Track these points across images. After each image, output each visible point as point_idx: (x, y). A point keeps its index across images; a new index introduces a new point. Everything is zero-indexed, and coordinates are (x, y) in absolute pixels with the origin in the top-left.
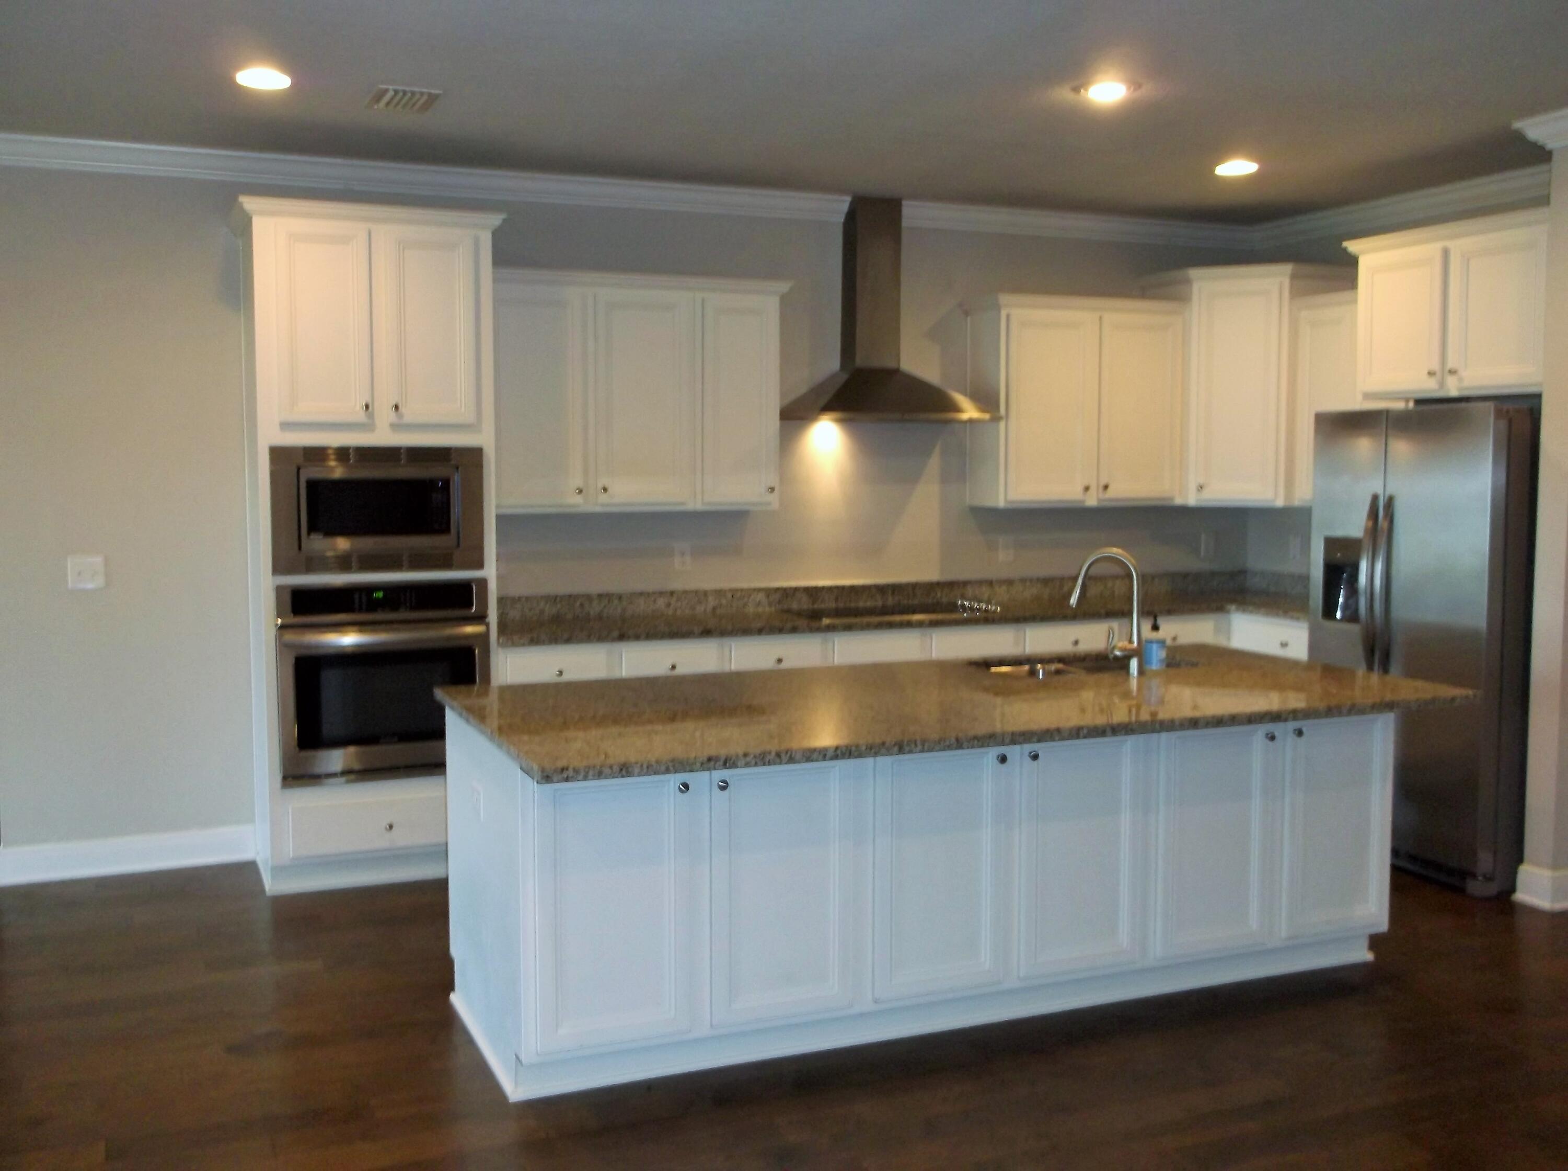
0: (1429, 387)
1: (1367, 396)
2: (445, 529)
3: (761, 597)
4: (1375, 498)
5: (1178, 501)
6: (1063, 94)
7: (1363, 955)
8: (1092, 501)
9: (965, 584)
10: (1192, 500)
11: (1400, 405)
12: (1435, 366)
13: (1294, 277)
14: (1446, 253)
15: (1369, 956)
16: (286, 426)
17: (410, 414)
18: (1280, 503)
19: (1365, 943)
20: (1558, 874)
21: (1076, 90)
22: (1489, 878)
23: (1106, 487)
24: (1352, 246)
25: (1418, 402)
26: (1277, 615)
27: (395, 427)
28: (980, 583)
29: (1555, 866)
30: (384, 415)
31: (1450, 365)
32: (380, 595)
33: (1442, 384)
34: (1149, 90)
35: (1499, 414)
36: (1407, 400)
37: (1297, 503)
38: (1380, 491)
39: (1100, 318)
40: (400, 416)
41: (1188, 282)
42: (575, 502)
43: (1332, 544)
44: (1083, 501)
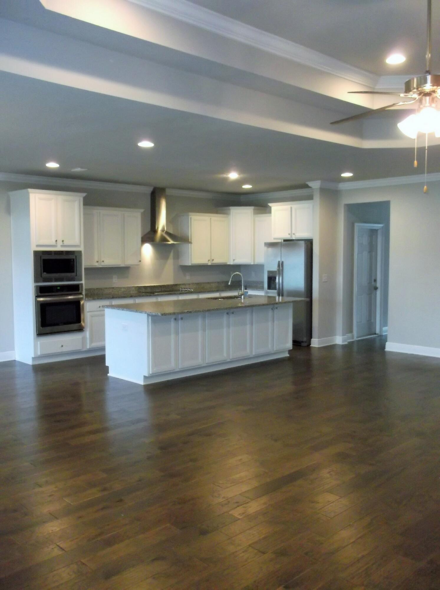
0: (288, 237)
1: (275, 239)
2: (73, 272)
3: (134, 288)
4: (279, 262)
5: (228, 263)
6: (225, 176)
7: (287, 355)
8: (210, 264)
9: (180, 285)
10: (232, 264)
11: (280, 241)
12: (290, 232)
13: (254, 210)
14: (291, 208)
15: (288, 355)
16: (37, 246)
17: (66, 243)
18: (252, 264)
19: (287, 353)
20: (320, 339)
22: (305, 342)
23: (213, 260)
24: (270, 204)
25: (285, 241)
26: (255, 290)
27: (62, 246)
28: (183, 284)
29: (318, 338)
30: (60, 243)
31: (293, 232)
32: (59, 288)
33: (291, 236)
34: (242, 176)
35: (305, 243)
36: (282, 240)
37: (256, 264)
38: (280, 261)
39: (211, 219)
40: (63, 243)
41: (229, 209)
42: (97, 265)
43: (269, 272)
44: (208, 264)
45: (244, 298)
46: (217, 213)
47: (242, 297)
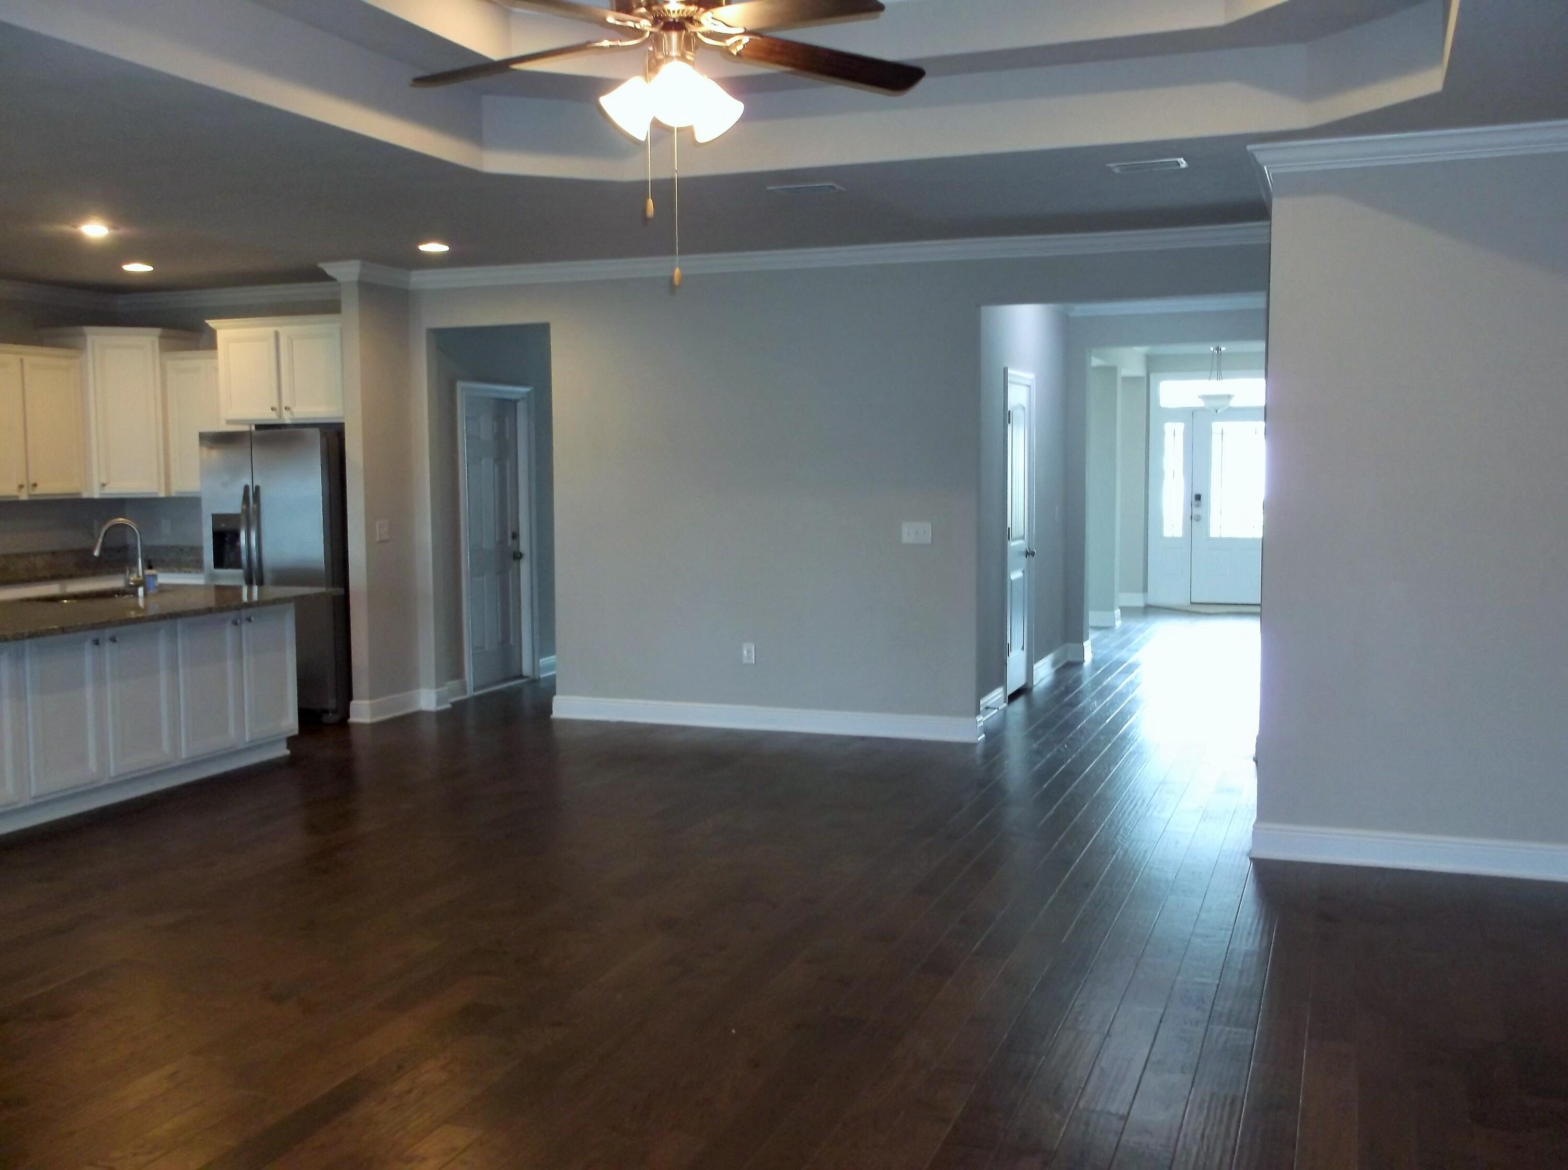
0: (269, 416)
1: (229, 422)
4: (246, 488)
5: (85, 495)
6: (67, 228)
7: (283, 751)
8: (24, 496)
10: (96, 495)
11: (245, 428)
12: (275, 405)
13: (161, 337)
14: (277, 335)
15: (288, 752)
18: (162, 494)
19: (284, 744)
20: (373, 702)
21: (74, 227)
22: (335, 711)
23: (35, 485)
24: (212, 323)
25: (258, 427)
26: (173, 571)
29: (371, 698)
31: (285, 403)
33: (280, 416)
34: (122, 231)
35: (323, 435)
36: (250, 425)
37: (173, 495)
38: (249, 483)
39: (22, 360)
41: (83, 335)
43: (216, 518)
44: (17, 496)
45: (145, 594)
46: (40, 343)
47: (141, 591)
